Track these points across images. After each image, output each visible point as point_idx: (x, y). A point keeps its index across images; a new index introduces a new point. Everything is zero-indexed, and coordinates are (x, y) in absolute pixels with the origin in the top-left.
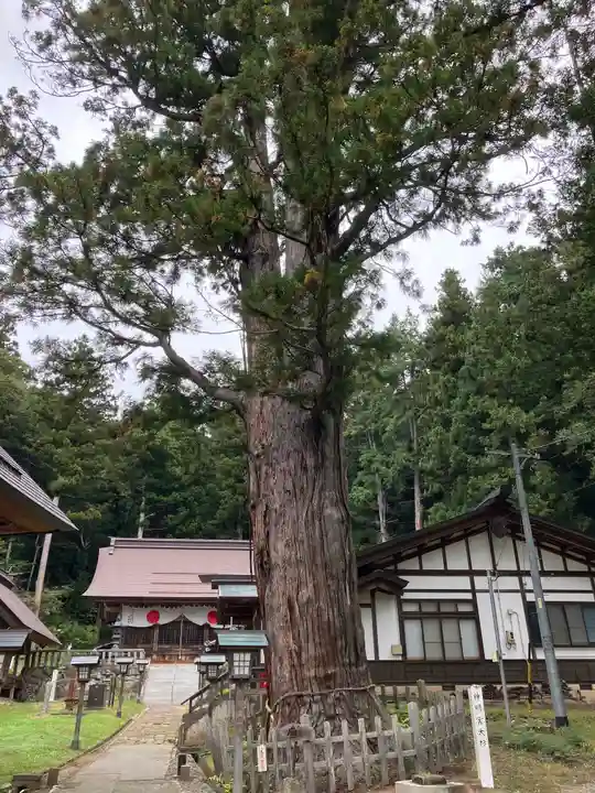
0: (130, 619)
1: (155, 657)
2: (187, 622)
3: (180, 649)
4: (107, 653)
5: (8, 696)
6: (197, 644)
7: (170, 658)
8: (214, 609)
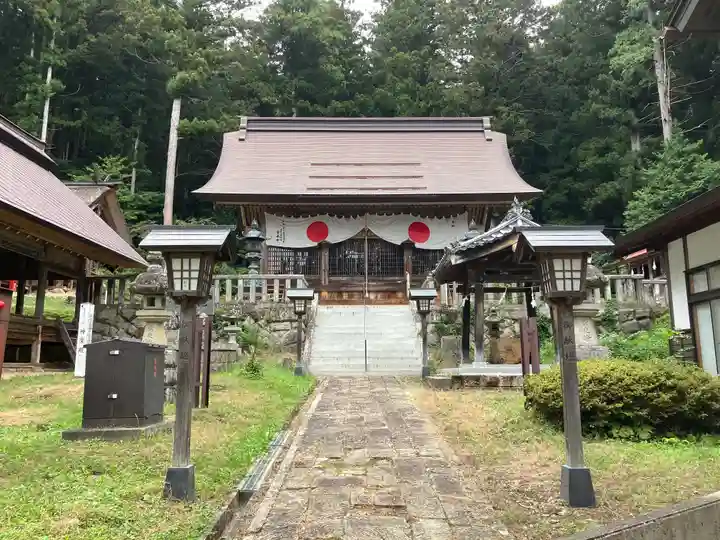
0: (280, 236)
1: (325, 294)
2: (375, 241)
3: (366, 283)
4: (235, 282)
5: (26, 358)
6: (394, 274)
7: (351, 296)
8: (418, 219)
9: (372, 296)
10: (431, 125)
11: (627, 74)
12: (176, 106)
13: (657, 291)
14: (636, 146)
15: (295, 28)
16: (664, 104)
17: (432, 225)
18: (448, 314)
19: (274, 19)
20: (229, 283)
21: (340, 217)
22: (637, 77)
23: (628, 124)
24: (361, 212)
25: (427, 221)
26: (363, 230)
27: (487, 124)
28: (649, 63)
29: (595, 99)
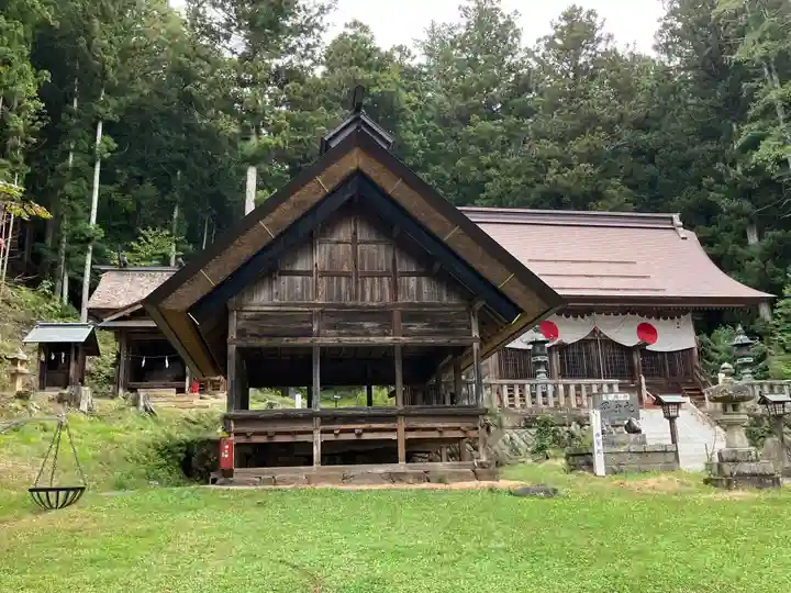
8: (645, 320)
10: (623, 220)
15: (374, 90)
17: (660, 326)
18: (756, 417)
21: (567, 317)
24: (587, 312)
25: (653, 322)
26: (594, 331)
27: (677, 221)
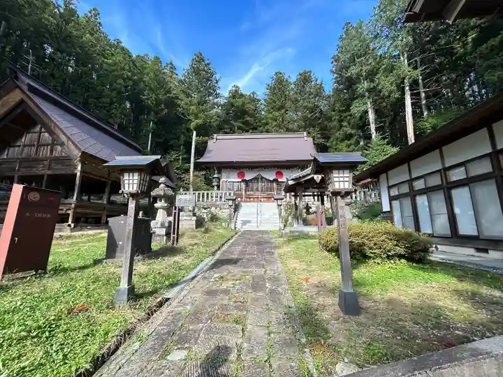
1: (244, 199)
2: (263, 178)
3: (260, 195)
6: (270, 191)
8: (279, 170)
9: (262, 199)
11: (358, 115)
12: (195, 133)
13: (373, 196)
14: (362, 143)
16: (373, 127)
17: (284, 172)
19: (229, 102)
20: (205, 194)
22: (361, 118)
23: (359, 135)
25: (282, 171)
26: (258, 175)
27: (305, 135)
28: (366, 112)
29: (346, 126)
